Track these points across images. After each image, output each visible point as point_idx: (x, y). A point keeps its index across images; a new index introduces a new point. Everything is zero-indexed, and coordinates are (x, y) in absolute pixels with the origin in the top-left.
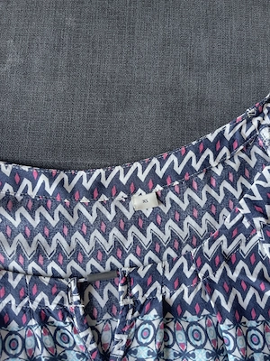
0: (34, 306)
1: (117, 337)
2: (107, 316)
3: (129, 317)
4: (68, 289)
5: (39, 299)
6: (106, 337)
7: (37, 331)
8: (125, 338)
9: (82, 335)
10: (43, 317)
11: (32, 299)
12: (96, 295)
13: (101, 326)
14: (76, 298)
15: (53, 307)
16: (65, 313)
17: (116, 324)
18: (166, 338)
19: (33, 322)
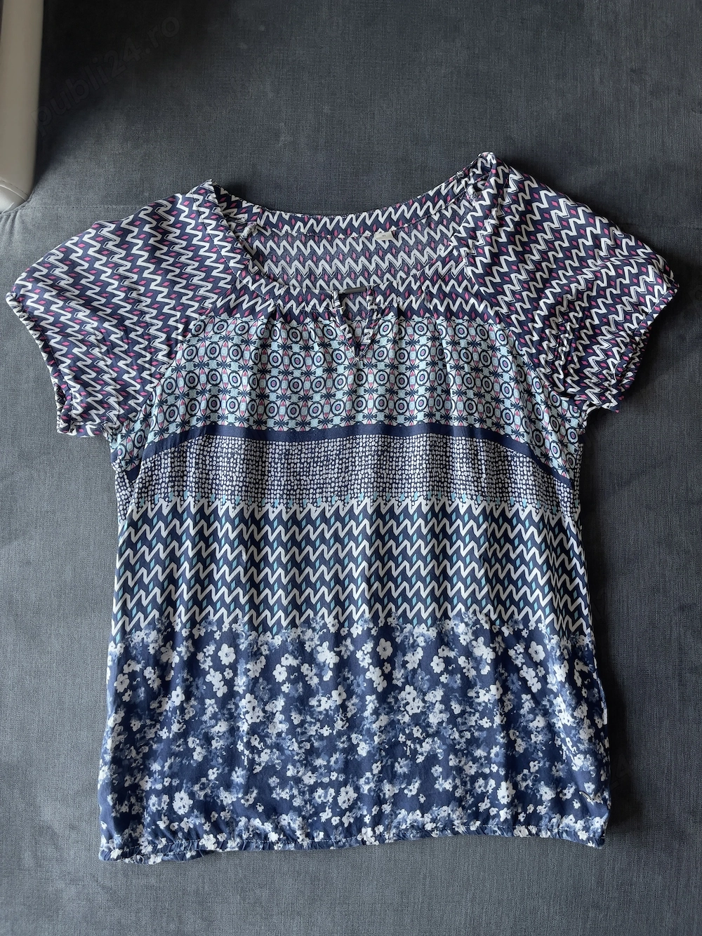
0: (308, 309)
1: (366, 331)
2: (358, 318)
3: (374, 317)
4: (331, 298)
5: (312, 303)
6: (359, 331)
7: (312, 325)
8: (371, 332)
9: (342, 328)
10: (315, 316)
11: (308, 304)
12: (350, 304)
13: (354, 325)
14: (338, 303)
15: (321, 310)
16: (331, 314)
17: (364, 324)
18: (400, 332)
19: (308, 320)
